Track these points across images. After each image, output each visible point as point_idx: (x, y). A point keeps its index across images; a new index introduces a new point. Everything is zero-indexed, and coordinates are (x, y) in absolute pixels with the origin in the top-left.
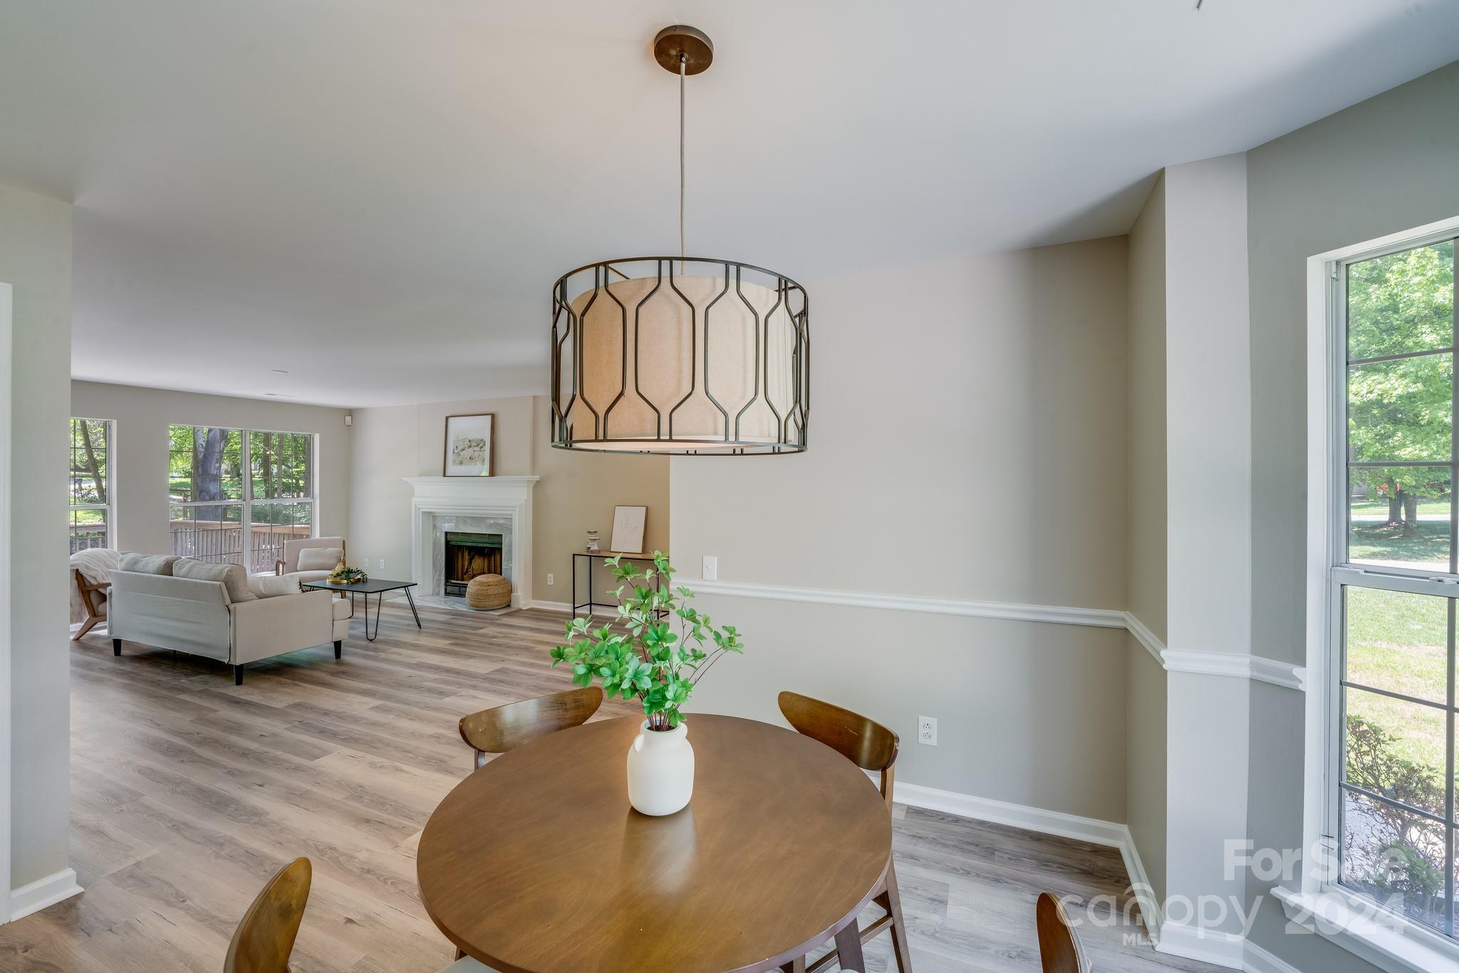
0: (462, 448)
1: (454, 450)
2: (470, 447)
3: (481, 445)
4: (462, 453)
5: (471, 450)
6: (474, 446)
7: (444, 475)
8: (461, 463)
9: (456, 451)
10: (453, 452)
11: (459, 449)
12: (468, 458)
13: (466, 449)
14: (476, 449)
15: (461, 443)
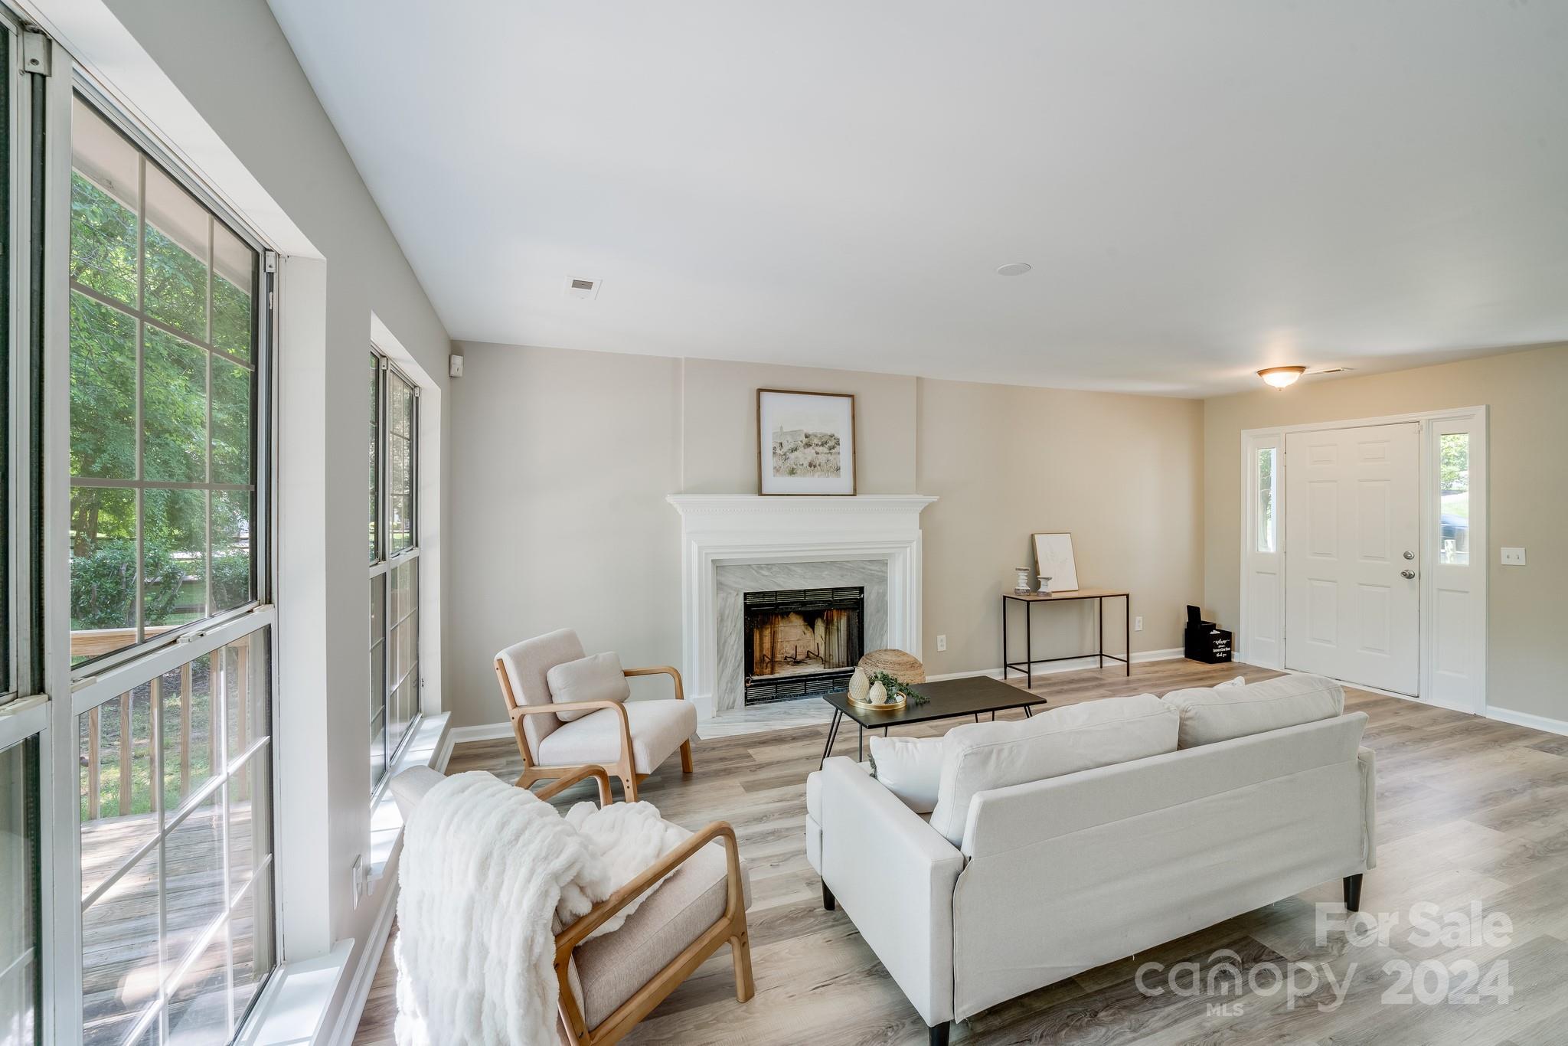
0: (792, 446)
1: (775, 448)
2: (808, 445)
3: (831, 443)
4: (792, 456)
5: (810, 451)
6: (817, 445)
7: (761, 494)
8: (792, 472)
9: (778, 451)
10: (774, 453)
11: (785, 449)
12: (806, 464)
13: (801, 449)
14: (820, 449)
15: (789, 438)
